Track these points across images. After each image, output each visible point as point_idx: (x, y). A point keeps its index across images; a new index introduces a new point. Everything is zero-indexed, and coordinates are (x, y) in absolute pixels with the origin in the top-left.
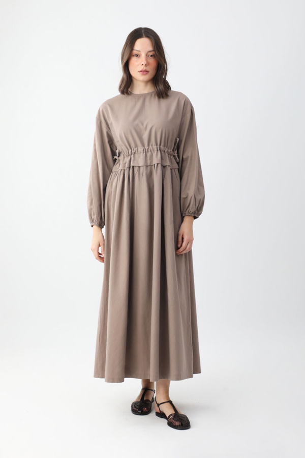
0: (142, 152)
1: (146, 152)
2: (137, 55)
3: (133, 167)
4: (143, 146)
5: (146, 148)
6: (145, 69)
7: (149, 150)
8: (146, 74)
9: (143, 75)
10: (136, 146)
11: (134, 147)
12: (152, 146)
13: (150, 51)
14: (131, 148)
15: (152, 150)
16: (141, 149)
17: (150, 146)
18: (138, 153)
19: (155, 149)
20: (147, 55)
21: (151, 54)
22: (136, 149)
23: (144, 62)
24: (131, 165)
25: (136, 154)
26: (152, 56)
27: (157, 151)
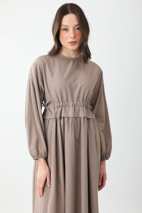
0: (72, 106)
1: (74, 106)
2: (66, 29)
3: (64, 117)
4: (73, 101)
5: (75, 103)
6: (73, 40)
7: (77, 105)
8: (75, 44)
9: (72, 45)
10: (67, 100)
11: (65, 101)
12: (79, 101)
13: (76, 25)
14: (62, 102)
15: (79, 105)
16: (71, 104)
17: (78, 102)
18: (68, 106)
19: (82, 105)
20: (74, 29)
21: (77, 27)
22: (67, 102)
23: (72, 35)
24: (62, 116)
25: (67, 107)
26: (78, 29)
27: (83, 106)
